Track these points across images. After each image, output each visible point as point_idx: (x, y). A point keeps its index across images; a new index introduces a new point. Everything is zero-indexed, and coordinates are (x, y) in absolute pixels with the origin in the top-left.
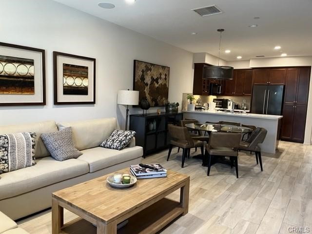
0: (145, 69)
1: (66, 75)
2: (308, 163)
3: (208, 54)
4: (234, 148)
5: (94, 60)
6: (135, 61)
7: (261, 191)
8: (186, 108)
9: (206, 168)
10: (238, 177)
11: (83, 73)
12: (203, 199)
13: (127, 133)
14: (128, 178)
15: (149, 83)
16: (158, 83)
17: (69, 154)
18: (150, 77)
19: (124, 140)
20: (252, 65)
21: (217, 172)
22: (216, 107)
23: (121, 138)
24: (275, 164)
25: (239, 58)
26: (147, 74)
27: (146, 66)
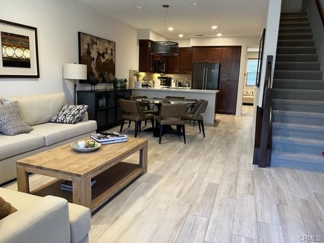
0: (90, 42)
1: (5, 45)
2: (240, 129)
3: (152, 30)
4: (182, 117)
5: (35, 29)
6: (79, 33)
7: (205, 151)
8: (133, 85)
9: (158, 138)
10: (185, 143)
11: (24, 43)
12: (158, 162)
13: (79, 107)
14: (93, 143)
15: (95, 57)
16: (104, 58)
17: (20, 129)
18: (96, 51)
19: (77, 114)
20: (192, 43)
21: (167, 141)
22: (161, 85)
23: (74, 112)
24: (215, 131)
25: (181, 36)
26: (93, 48)
27: (91, 40)
